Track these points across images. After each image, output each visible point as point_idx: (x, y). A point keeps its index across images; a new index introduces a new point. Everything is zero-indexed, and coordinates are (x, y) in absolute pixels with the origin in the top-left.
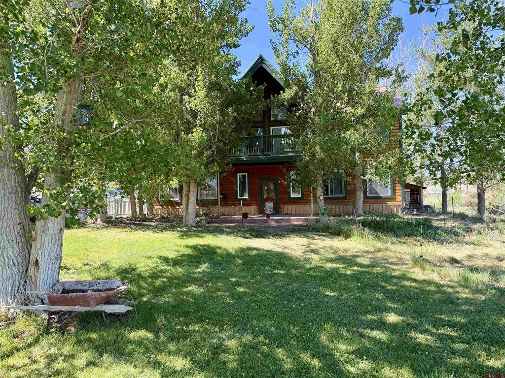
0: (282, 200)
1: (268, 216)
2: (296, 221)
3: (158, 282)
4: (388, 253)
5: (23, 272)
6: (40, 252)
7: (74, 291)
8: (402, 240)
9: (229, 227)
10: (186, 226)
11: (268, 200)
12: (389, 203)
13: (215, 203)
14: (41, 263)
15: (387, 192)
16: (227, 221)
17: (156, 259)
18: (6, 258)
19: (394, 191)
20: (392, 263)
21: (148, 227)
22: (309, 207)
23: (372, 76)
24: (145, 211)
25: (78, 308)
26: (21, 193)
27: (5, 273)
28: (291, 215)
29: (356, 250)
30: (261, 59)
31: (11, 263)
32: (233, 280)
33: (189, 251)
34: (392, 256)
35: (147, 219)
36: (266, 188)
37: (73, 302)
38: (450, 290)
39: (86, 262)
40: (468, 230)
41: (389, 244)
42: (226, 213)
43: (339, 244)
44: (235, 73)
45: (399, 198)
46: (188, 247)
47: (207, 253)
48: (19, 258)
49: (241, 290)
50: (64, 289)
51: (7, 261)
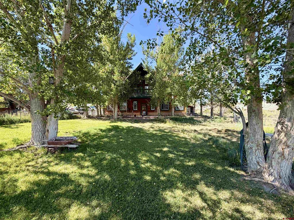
0: (148, 111)
1: (143, 116)
2: (152, 118)
3: (95, 137)
4: (176, 128)
5: (43, 133)
6: (49, 127)
7: (59, 140)
8: (183, 124)
9: (128, 120)
10: (114, 119)
11: (144, 110)
12: (183, 112)
13: (125, 111)
14: (49, 131)
15: (182, 109)
16: (129, 117)
17: (98, 130)
18: (37, 129)
19: (184, 108)
20: (176, 132)
21: (101, 119)
22: (156, 113)
23: (177, 70)
24: (102, 114)
25: (58, 146)
26: (43, 107)
27: (36, 134)
28: (151, 116)
29: (166, 127)
30: (141, 64)
31: (39, 131)
32: (120, 137)
33: (110, 127)
34: (176, 129)
35: (103, 116)
36: (143, 106)
37: (57, 144)
38: (189, 140)
39: (74, 130)
40: (205, 121)
41: (177, 125)
42: (129, 115)
43: (162, 125)
44: (131, 68)
45: (186, 110)
46: (111, 126)
47: (116, 128)
48: (42, 129)
49: (121, 140)
50: (56, 139)
51: (37, 130)
